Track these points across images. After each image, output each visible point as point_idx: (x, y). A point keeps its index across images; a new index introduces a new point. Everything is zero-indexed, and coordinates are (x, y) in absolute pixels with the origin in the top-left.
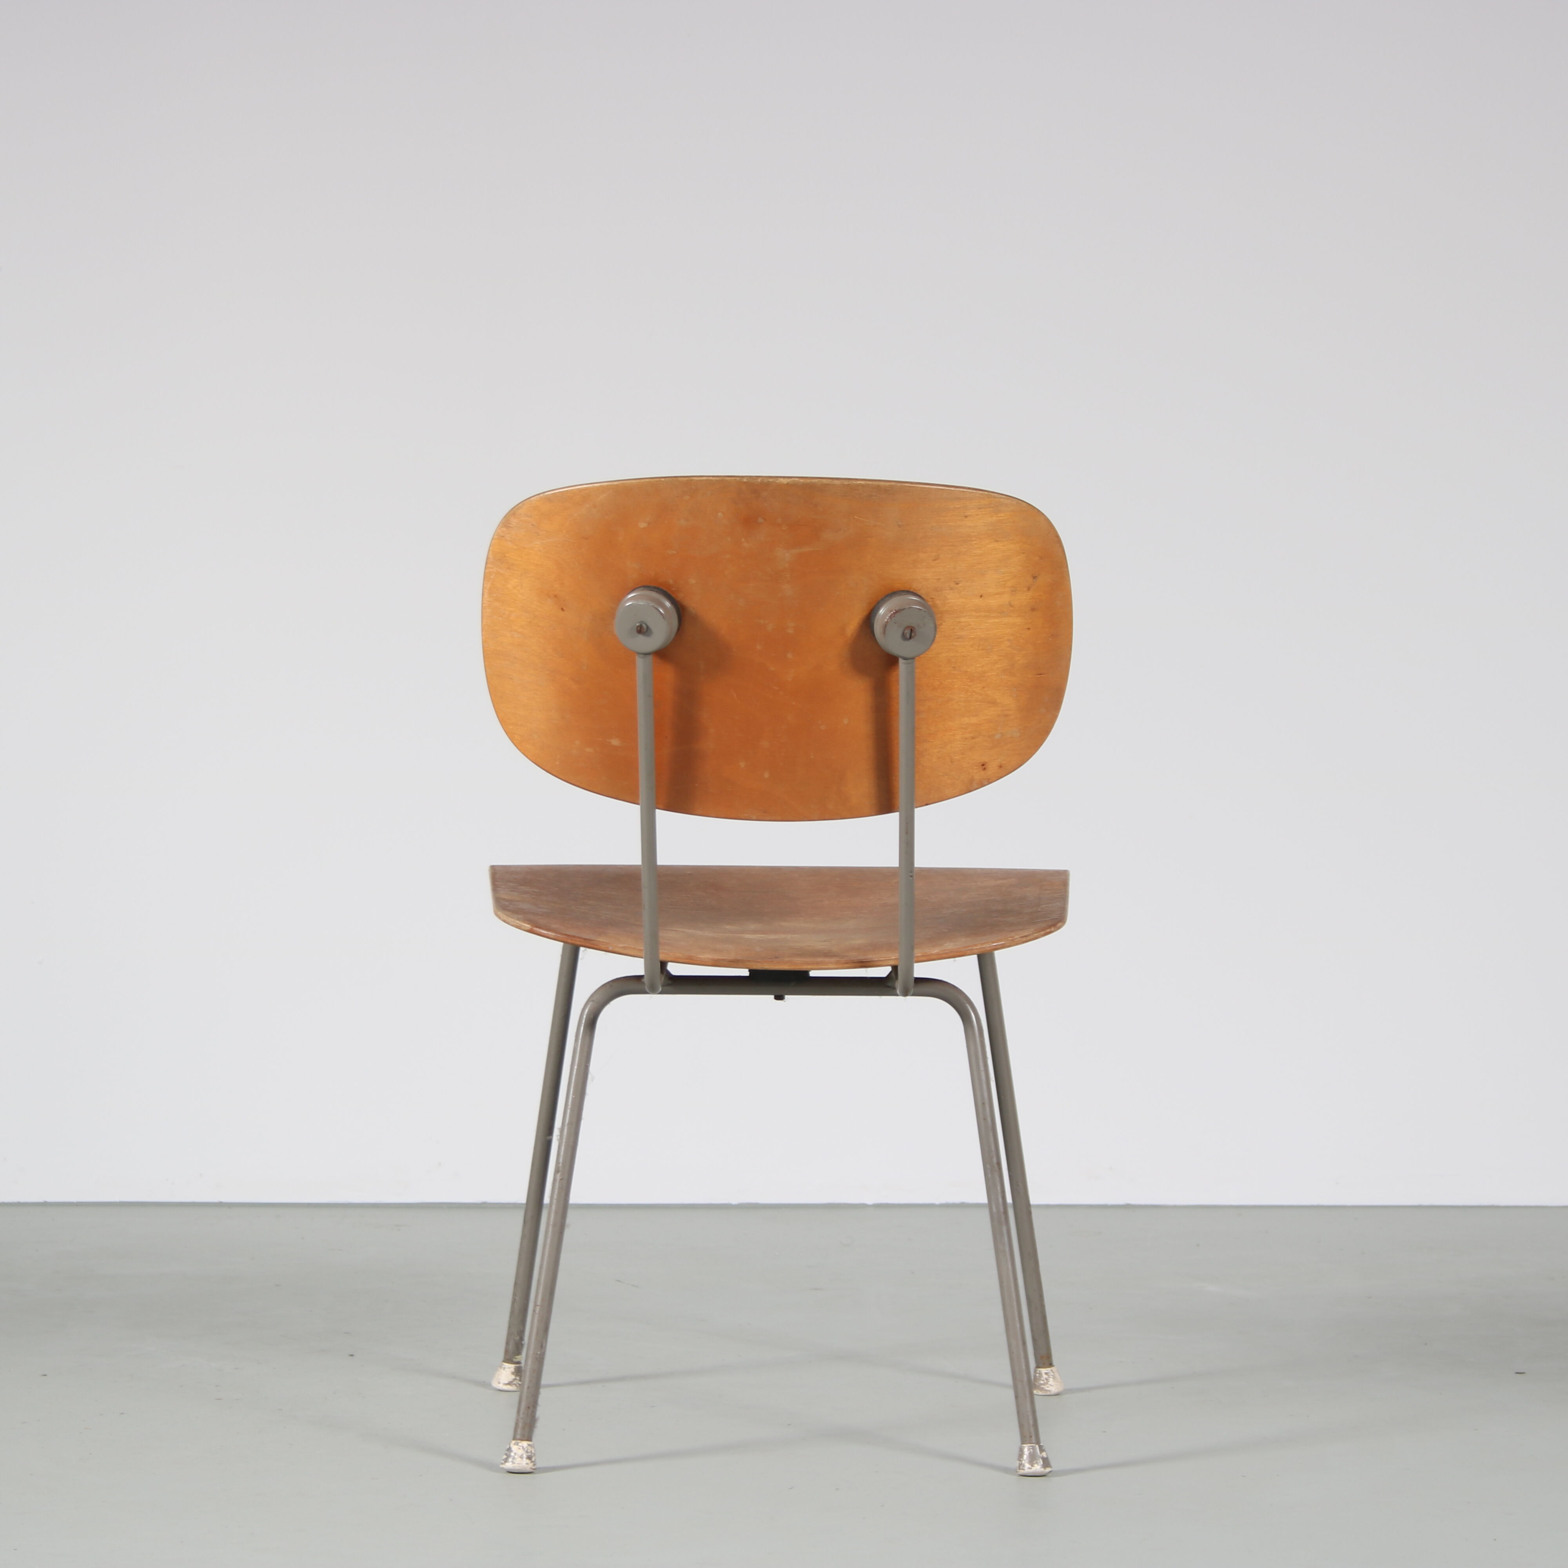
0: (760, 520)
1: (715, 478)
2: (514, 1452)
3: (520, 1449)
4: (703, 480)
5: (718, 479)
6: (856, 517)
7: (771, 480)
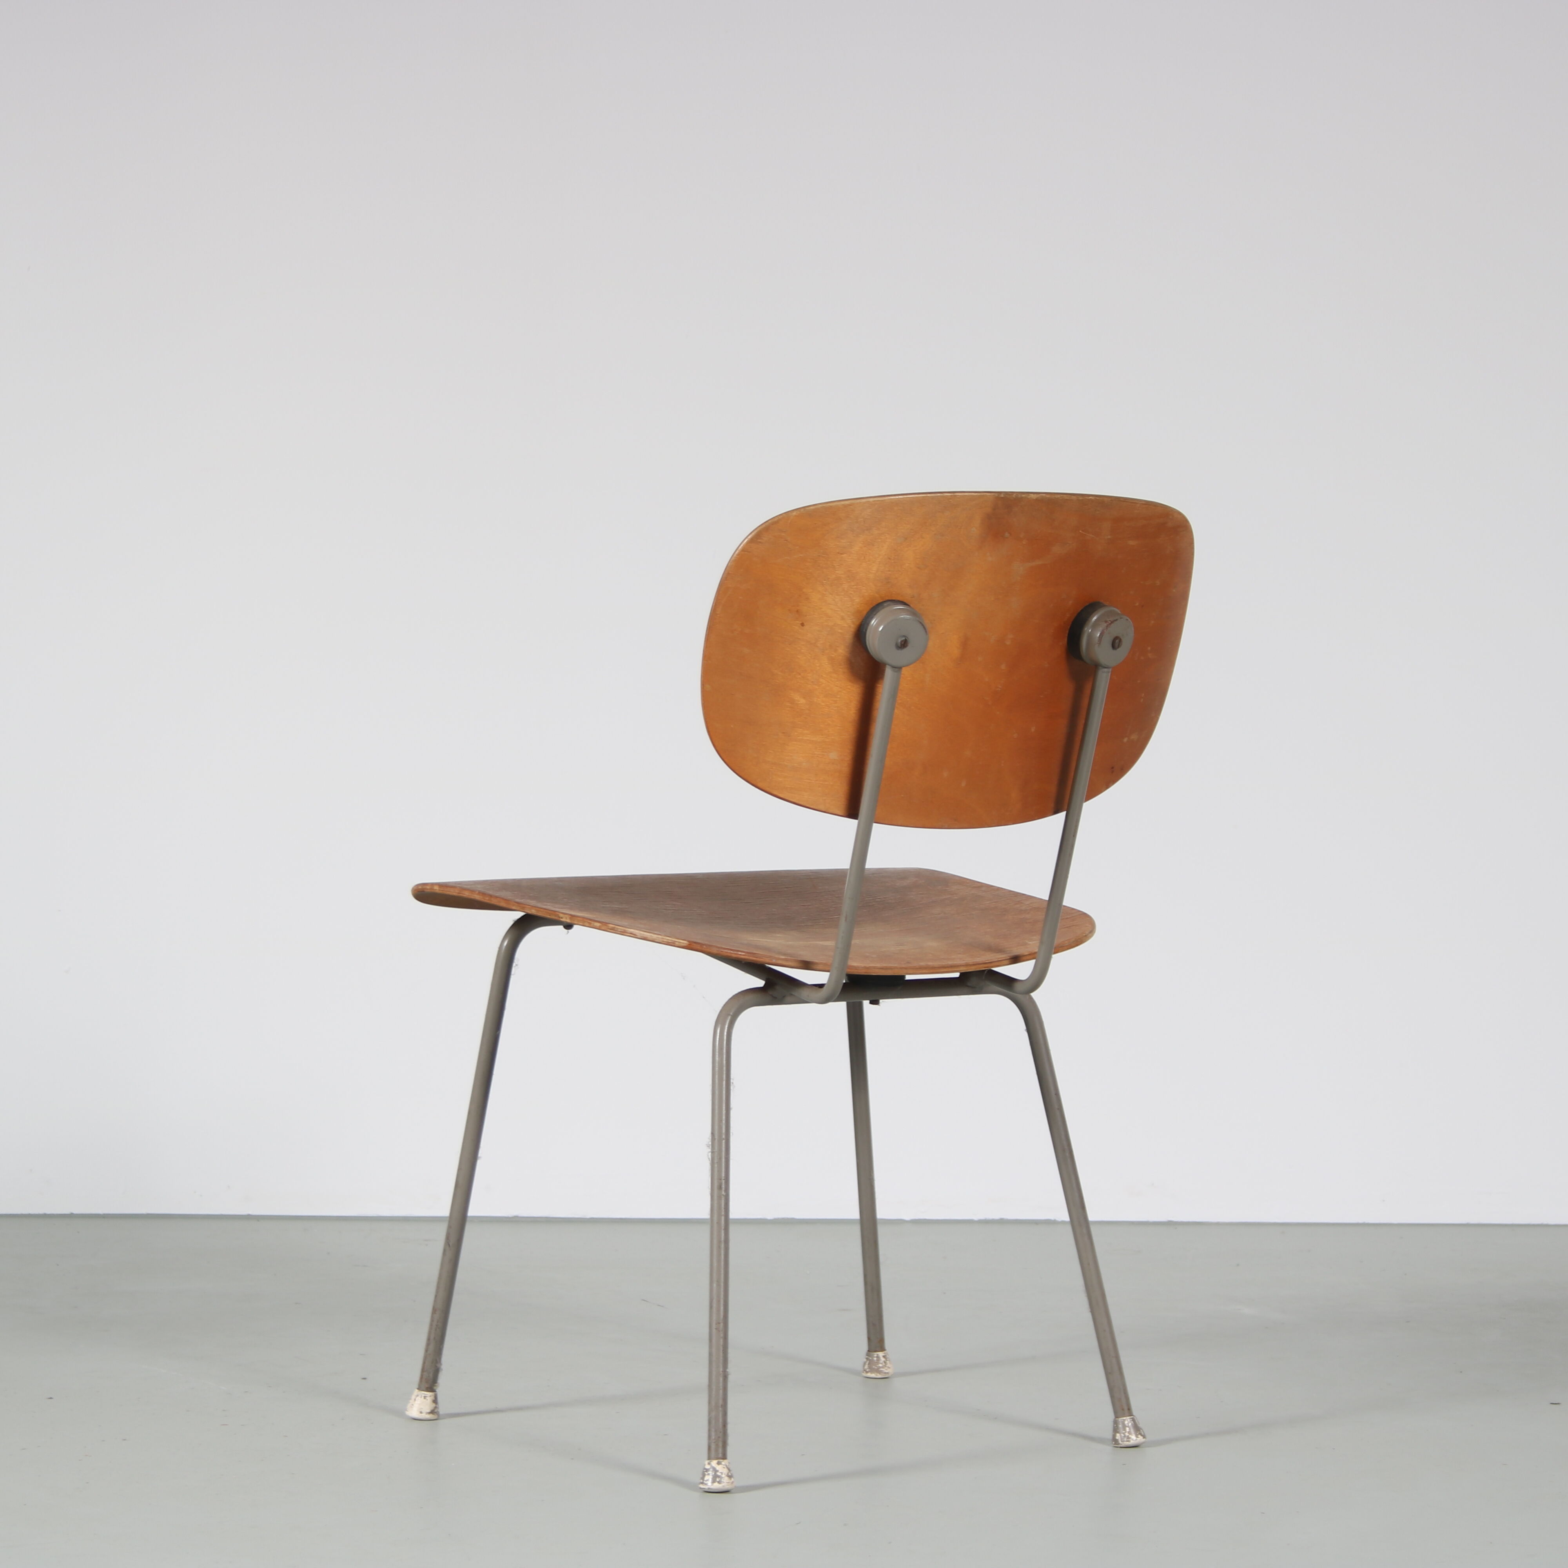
0: (1007, 534)
1: (976, 494)
2: (720, 1471)
3: (724, 1468)
4: (966, 496)
5: (979, 494)
6: (1080, 531)
7: (1023, 496)
